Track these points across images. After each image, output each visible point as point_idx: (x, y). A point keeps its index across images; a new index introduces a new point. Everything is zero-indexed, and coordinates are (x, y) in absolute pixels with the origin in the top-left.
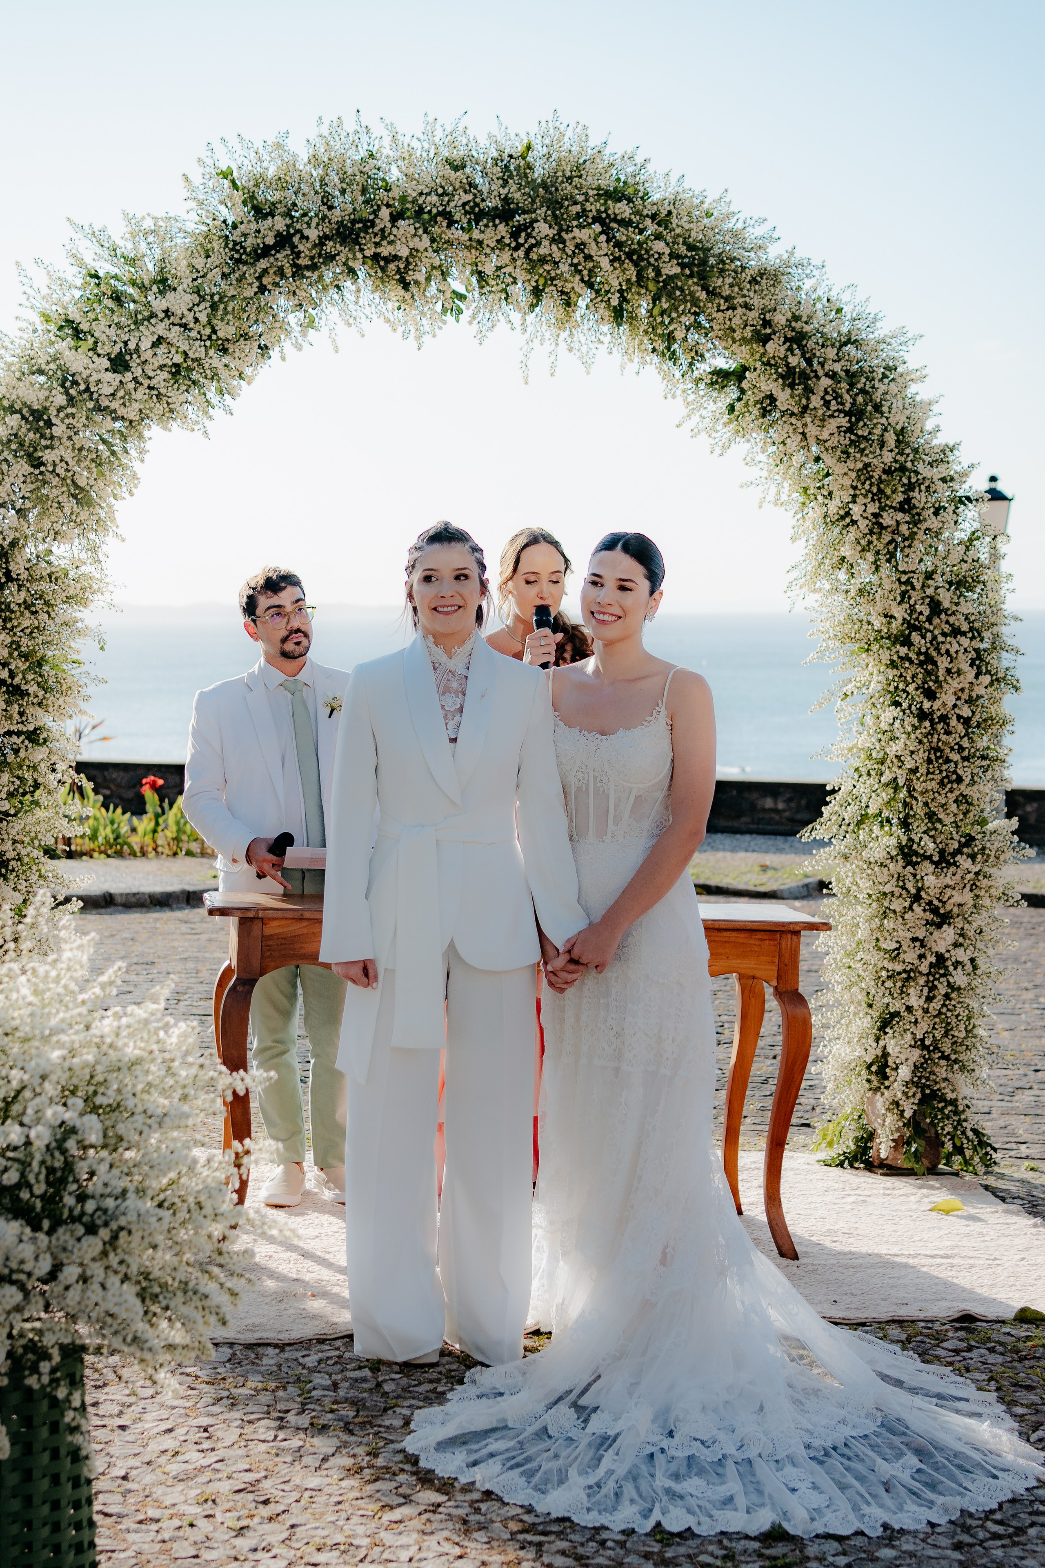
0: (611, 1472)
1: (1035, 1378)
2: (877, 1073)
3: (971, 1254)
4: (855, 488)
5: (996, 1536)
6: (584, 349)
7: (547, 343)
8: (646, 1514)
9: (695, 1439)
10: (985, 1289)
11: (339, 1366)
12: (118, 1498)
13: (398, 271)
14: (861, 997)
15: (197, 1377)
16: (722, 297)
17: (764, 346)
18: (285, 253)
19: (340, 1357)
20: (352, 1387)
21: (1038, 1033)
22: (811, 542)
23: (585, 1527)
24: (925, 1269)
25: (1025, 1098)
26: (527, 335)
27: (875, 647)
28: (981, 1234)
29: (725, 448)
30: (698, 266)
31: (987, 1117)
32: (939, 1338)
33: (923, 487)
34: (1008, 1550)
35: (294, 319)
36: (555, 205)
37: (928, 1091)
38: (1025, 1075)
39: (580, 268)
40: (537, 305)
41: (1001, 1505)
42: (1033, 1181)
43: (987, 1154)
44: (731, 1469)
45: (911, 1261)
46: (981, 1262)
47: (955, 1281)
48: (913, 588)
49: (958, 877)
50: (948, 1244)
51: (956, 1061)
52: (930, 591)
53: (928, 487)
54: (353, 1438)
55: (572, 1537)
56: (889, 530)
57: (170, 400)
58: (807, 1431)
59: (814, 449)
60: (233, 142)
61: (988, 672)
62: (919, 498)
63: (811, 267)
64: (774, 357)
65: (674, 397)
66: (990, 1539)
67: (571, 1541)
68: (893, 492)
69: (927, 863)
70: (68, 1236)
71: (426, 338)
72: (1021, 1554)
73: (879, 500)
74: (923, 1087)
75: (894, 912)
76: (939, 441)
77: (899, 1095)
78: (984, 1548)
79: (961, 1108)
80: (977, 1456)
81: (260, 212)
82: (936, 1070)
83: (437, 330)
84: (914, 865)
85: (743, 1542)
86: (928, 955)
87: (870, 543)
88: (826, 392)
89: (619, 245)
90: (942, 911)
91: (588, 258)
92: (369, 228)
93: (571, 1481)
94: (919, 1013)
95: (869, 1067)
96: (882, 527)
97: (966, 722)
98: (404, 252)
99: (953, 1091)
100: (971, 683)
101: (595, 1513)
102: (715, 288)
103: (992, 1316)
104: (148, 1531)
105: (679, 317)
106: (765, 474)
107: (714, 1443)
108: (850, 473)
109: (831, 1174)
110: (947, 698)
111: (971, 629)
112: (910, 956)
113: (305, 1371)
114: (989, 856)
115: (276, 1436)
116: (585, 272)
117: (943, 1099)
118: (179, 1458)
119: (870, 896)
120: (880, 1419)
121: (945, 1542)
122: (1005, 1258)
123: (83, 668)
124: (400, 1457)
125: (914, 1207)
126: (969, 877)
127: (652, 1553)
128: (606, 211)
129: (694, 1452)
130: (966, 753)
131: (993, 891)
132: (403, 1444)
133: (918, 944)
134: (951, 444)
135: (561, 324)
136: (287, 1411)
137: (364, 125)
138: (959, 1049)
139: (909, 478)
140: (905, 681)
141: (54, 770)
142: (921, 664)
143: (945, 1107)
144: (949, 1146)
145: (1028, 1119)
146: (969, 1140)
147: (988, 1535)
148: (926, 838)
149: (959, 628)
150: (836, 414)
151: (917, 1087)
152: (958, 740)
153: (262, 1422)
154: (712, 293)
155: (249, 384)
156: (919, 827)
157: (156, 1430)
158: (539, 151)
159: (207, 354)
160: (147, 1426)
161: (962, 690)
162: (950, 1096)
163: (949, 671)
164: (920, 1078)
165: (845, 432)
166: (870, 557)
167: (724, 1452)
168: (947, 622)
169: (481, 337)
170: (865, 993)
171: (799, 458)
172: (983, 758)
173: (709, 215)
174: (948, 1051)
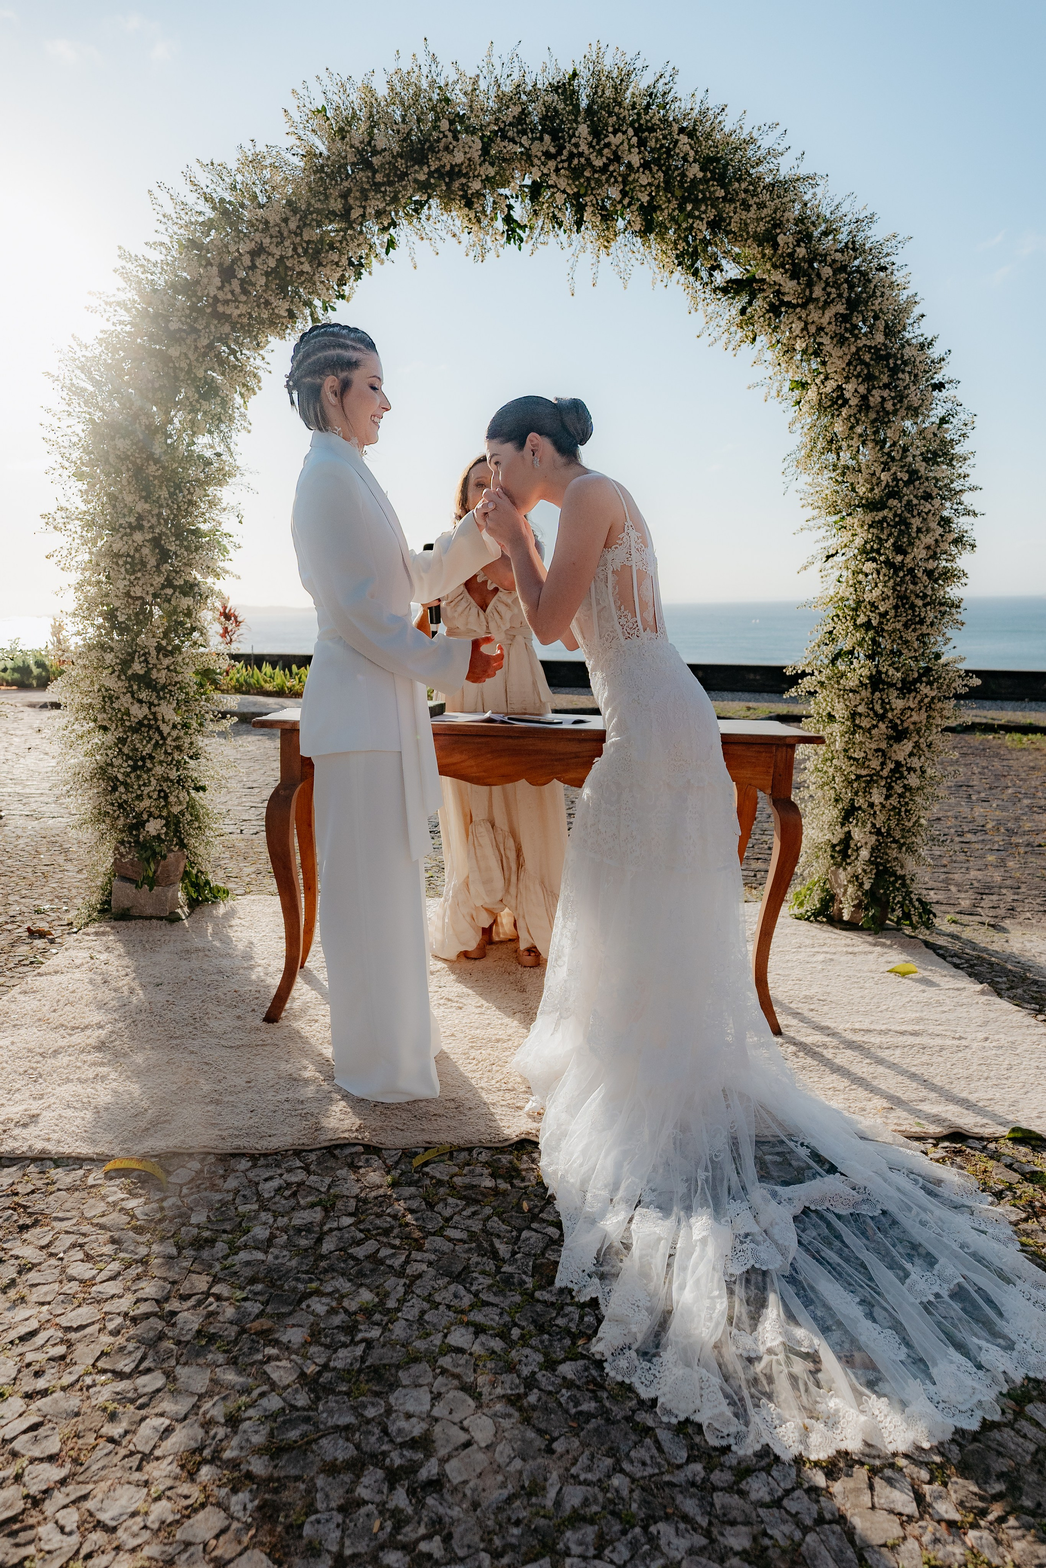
2: (840, 852)
3: (939, 1029)
14: (831, 794)
15: (133, 1217)
28: (938, 1002)
37: (882, 869)
43: (929, 918)
49: (917, 700)
50: (913, 1015)
51: (904, 844)
69: (892, 690)
74: (877, 865)
75: (863, 728)
77: (859, 870)
79: (908, 881)
82: (889, 851)
84: (882, 691)
86: (888, 762)
90: (901, 728)
94: (878, 808)
95: (834, 846)
99: (902, 868)
109: (801, 927)
114: (942, 684)
117: (894, 874)
119: (844, 716)
122: (970, 1037)
125: (874, 967)
126: (926, 700)
133: (881, 754)
138: (907, 835)
140: (881, 540)
143: (895, 881)
144: (899, 913)
146: (915, 908)
151: (874, 865)
156: (885, 661)
158: (583, 76)
161: (929, 547)
162: (900, 872)
164: (876, 857)
170: (834, 791)
174: (898, 837)
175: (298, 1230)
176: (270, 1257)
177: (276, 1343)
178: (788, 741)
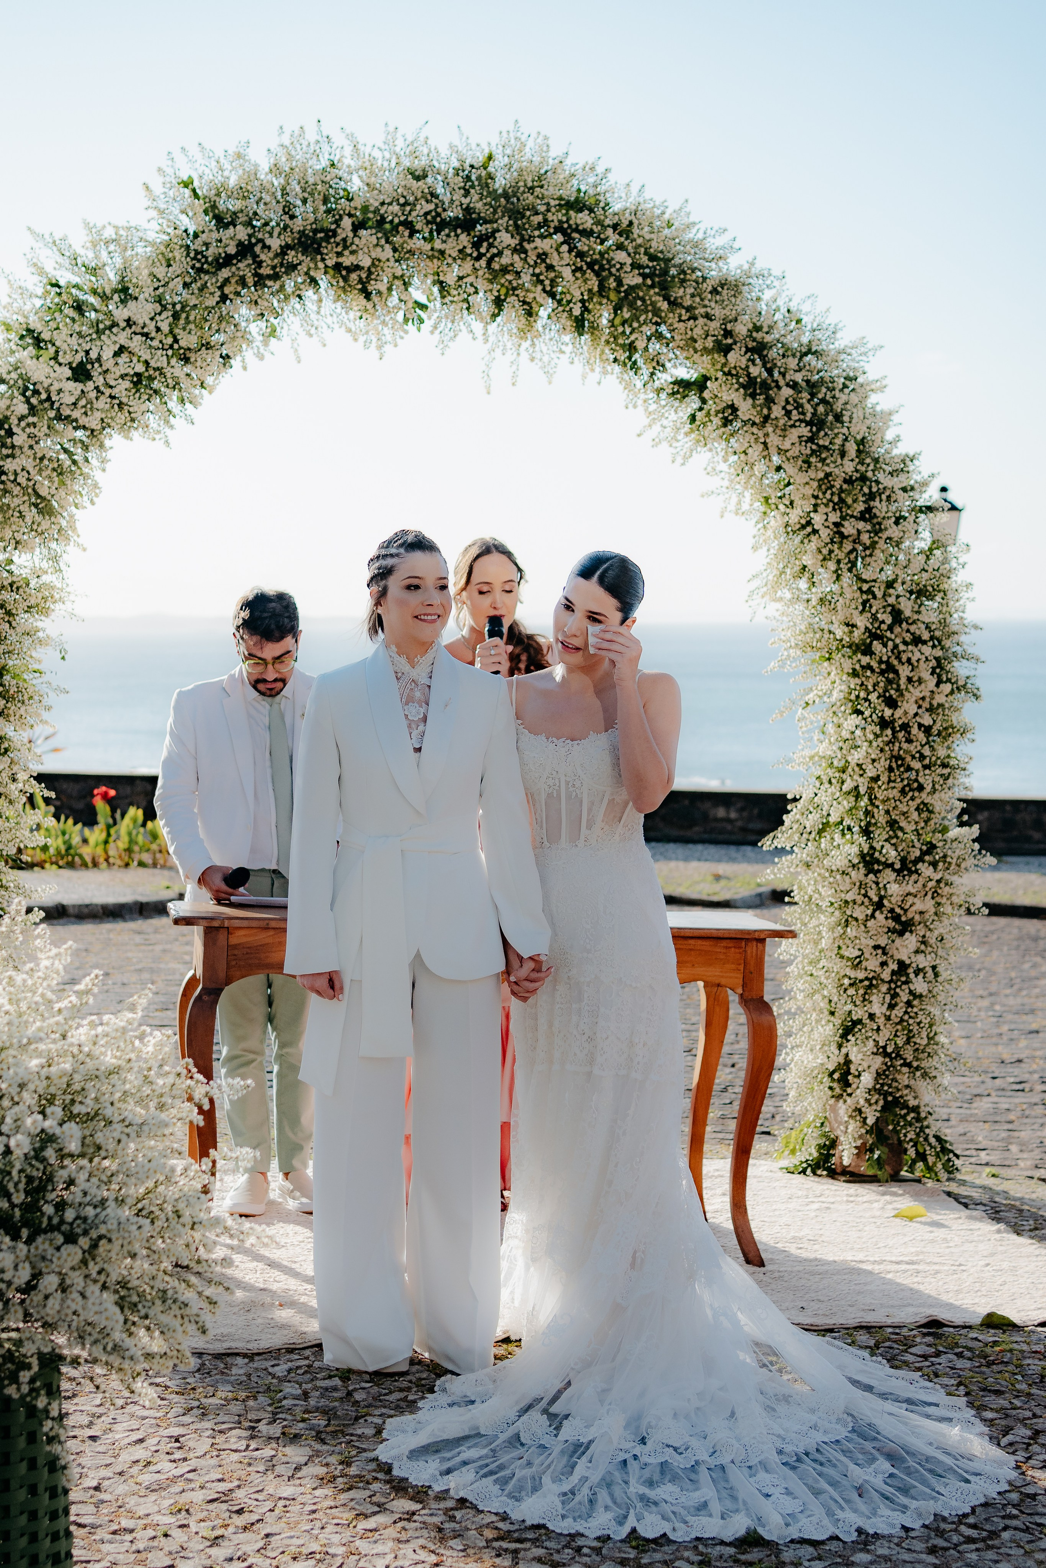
0: (584, 1479)
1: (1004, 1383)
2: (839, 1081)
3: (936, 1260)
4: (816, 497)
5: (970, 1540)
6: (546, 359)
7: (509, 352)
8: (621, 1520)
9: (668, 1446)
10: (951, 1295)
11: (309, 1376)
12: (91, 1509)
13: (360, 281)
14: (824, 1005)
15: (167, 1387)
16: (683, 307)
17: (725, 356)
18: (247, 262)
19: (309, 1366)
20: (322, 1396)
21: (994, 1040)
22: (772, 551)
23: (561, 1534)
24: (889, 1276)
25: (983, 1106)
26: (489, 345)
27: (837, 656)
28: (945, 1240)
29: (686, 458)
30: (659, 276)
31: (946, 1124)
32: (907, 1344)
33: (884, 497)
34: (982, 1553)
35: (256, 328)
36: (516, 214)
37: (890, 1098)
38: (983, 1082)
39: (542, 277)
40: (498, 314)
41: (973, 1509)
42: (995, 1188)
43: (949, 1160)
44: (704, 1475)
45: (877, 1268)
46: (946, 1268)
47: (921, 1288)
48: (875, 597)
49: (920, 884)
50: (913, 1250)
51: (918, 1068)
52: (891, 600)
53: (889, 497)
54: (325, 1447)
55: (548, 1544)
56: (851, 539)
57: (131, 409)
58: (779, 1436)
59: (776, 460)
60: (194, 151)
61: (949, 680)
62: (880, 507)
63: (772, 278)
64: (735, 367)
65: (635, 406)
66: (965, 1543)
67: (546, 1548)
68: (855, 501)
69: (888, 871)
70: (47, 1245)
71: (388, 348)
72: (995, 1557)
73: (840, 509)
74: (886, 1094)
75: (856, 920)
76: (899, 451)
77: (862, 1102)
78: (959, 1552)
79: (923, 1115)
80: (949, 1461)
81: (222, 221)
82: (898, 1077)
83: (399, 341)
84: (876, 872)
85: (718, 1548)
86: (890, 962)
87: (831, 552)
88: (787, 402)
89: (581, 255)
90: (903, 919)
91: (550, 268)
92: (331, 237)
93: (545, 1488)
94: (881, 1021)
95: (831, 1074)
96: (843, 536)
97: (927, 730)
98: (366, 262)
99: (915, 1098)
100: (932, 692)
101: (570, 1520)
102: (676, 298)
103: (959, 1321)
104: (122, 1542)
105: (640, 326)
106: (726, 483)
107: (686, 1449)
108: (811, 482)
109: (794, 1182)
110: (908, 706)
111: (932, 638)
112: (872, 963)
113: (274, 1381)
114: (950, 863)
115: (248, 1446)
116: (547, 282)
117: (905, 1106)
118: (152, 1468)
119: (832, 904)
120: (851, 1424)
121: (919, 1546)
122: (970, 1264)
123: (45, 678)
124: (373, 1466)
125: (878, 1213)
126: (930, 884)
127: (628, 1559)
128: (567, 221)
129: (667, 1458)
130: (927, 761)
131: (955, 899)
132: (376, 1452)
133: (880, 951)
134: (911, 454)
135: (523, 333)
136: (259, 1421)
137: (325, 134)
138: (921, 1056)
139: (870, 488)
140: (866, 690)
141: (14, 780)
142: (882, 673)
143: (908, 1114)
144: (912, 1153)
145: (987, 1126)
146: (932, 1147)
147: (962, 1539)
148: (887, 845)
149: (920, 637)
150: (797, 424)
151: (880, 1094)
152: (919, 748)
153: (234, 1432)
154: (674, 304)
155: (210, 392)
156: (880, 835)
157: (127, 1441)
158: (500, 161)
159: (169, 363)
160: (117, 1436)
161: (923, 698)
162: (912, 1103)
163: (910, 680)
164: (882, 1085)
165: (806, 442)
166: (832, 566)
167: (697, 1458)
168: (908, 631)
169: (443, 346)
170: (827, 1001)
171: (760, 468)
172: (945, 766)
173: (669, 225)
174: (910, 1058)
175: (326, 1389)
176: (312, 1402)
177: (352, 1435)
178: (756, 935)
